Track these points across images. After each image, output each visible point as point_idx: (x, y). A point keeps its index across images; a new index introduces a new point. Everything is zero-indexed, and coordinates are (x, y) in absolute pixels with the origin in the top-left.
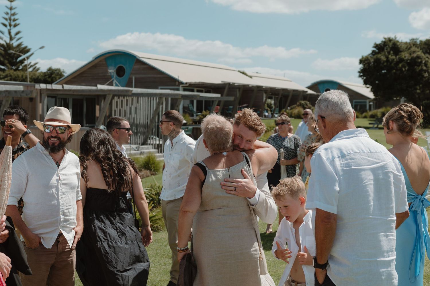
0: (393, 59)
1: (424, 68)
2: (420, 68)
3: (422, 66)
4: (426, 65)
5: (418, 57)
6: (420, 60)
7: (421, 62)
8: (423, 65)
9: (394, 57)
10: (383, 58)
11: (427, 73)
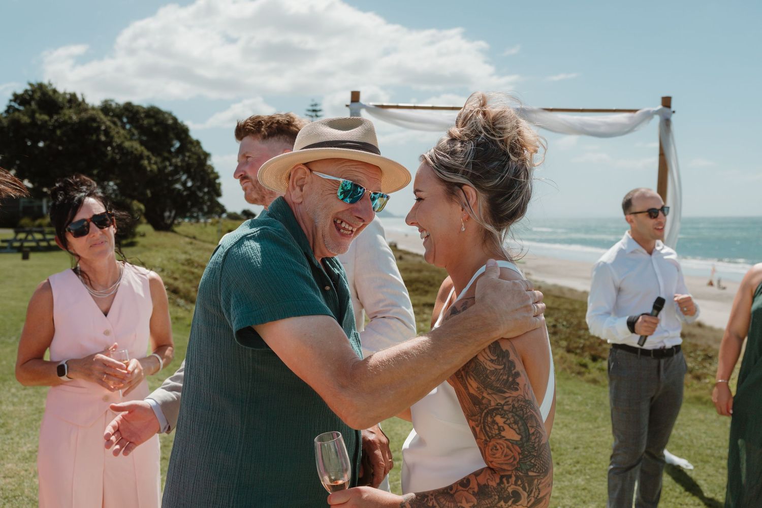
0: (46, 122)
1: (103, 138)
2: (94, 137)
3: (98, 136)
4: (107, 133)
5: (93, 119)
6: (95, 125)
7: (99, 128)
8: (102, 133)
9: (46, 117)
10: (25, 119)
11: (109, 148)
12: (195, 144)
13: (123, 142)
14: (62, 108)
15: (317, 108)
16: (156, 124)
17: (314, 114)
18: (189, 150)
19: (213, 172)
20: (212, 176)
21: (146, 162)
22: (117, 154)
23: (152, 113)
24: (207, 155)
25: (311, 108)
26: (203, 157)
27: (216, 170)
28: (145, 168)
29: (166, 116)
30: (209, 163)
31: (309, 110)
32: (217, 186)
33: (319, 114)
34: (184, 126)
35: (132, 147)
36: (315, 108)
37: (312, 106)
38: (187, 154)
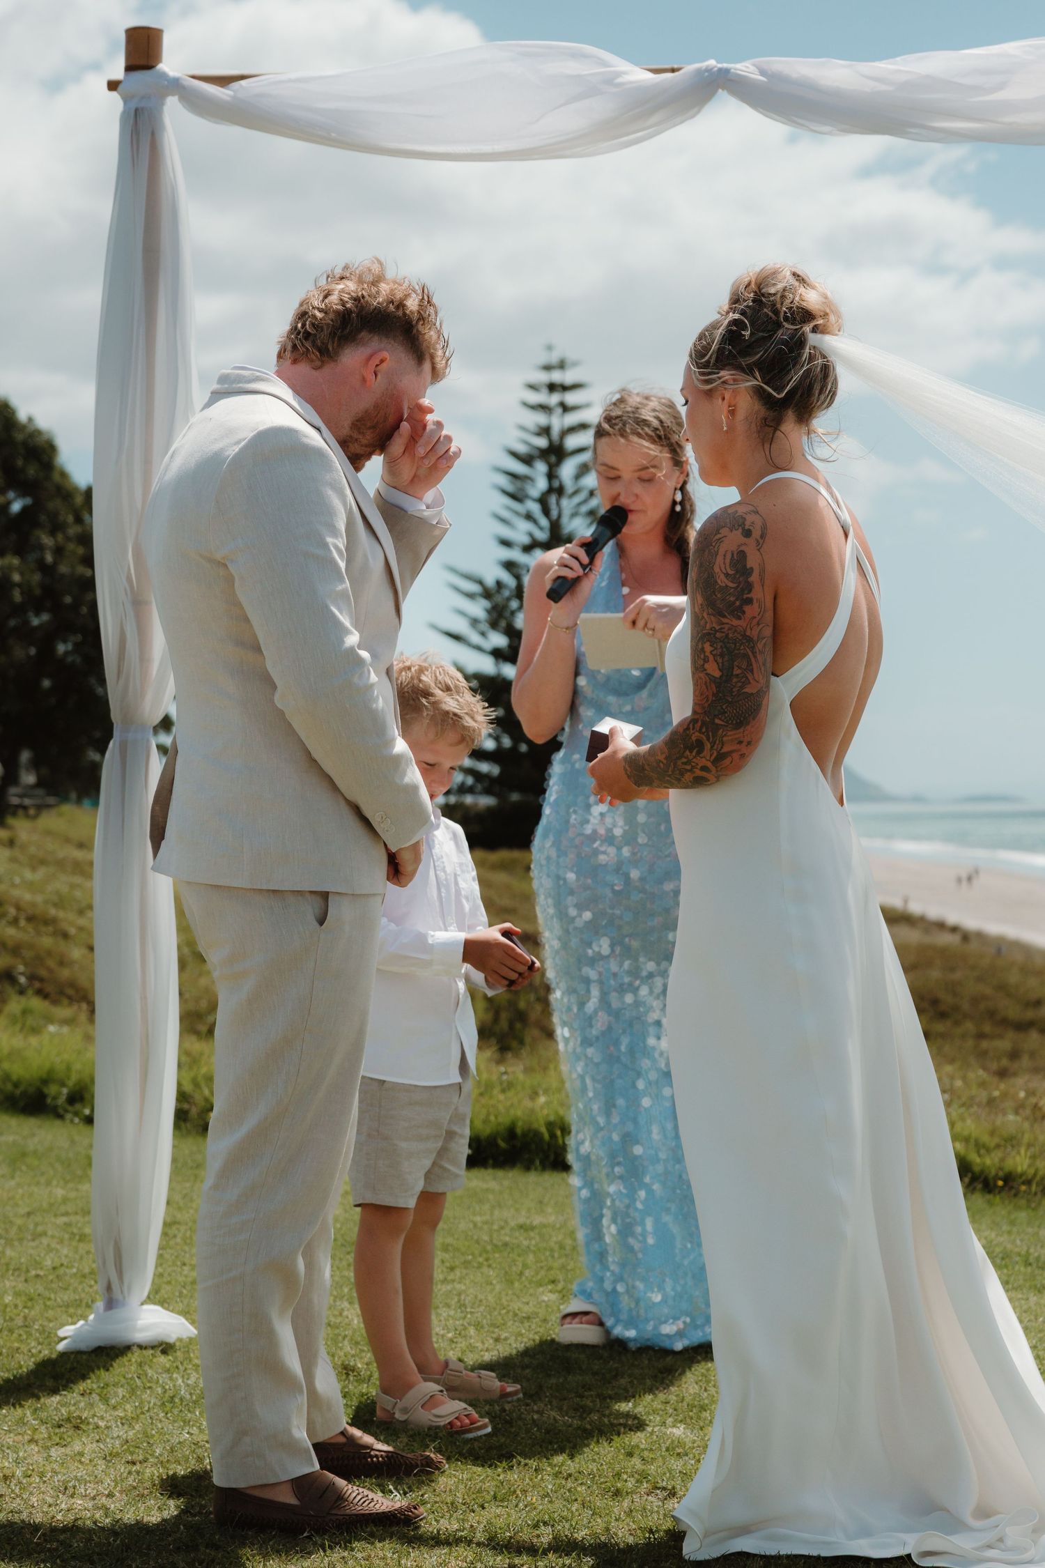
12: (80, 499)
15: (568, 377)
17: (554, 399)
18: (55, 528)
25: (544, 377)
31: (532, 387)
33: (571, 398)
34: (38, 432)
36: (556, 377)
37: (548, 368)
38: (47, 541)
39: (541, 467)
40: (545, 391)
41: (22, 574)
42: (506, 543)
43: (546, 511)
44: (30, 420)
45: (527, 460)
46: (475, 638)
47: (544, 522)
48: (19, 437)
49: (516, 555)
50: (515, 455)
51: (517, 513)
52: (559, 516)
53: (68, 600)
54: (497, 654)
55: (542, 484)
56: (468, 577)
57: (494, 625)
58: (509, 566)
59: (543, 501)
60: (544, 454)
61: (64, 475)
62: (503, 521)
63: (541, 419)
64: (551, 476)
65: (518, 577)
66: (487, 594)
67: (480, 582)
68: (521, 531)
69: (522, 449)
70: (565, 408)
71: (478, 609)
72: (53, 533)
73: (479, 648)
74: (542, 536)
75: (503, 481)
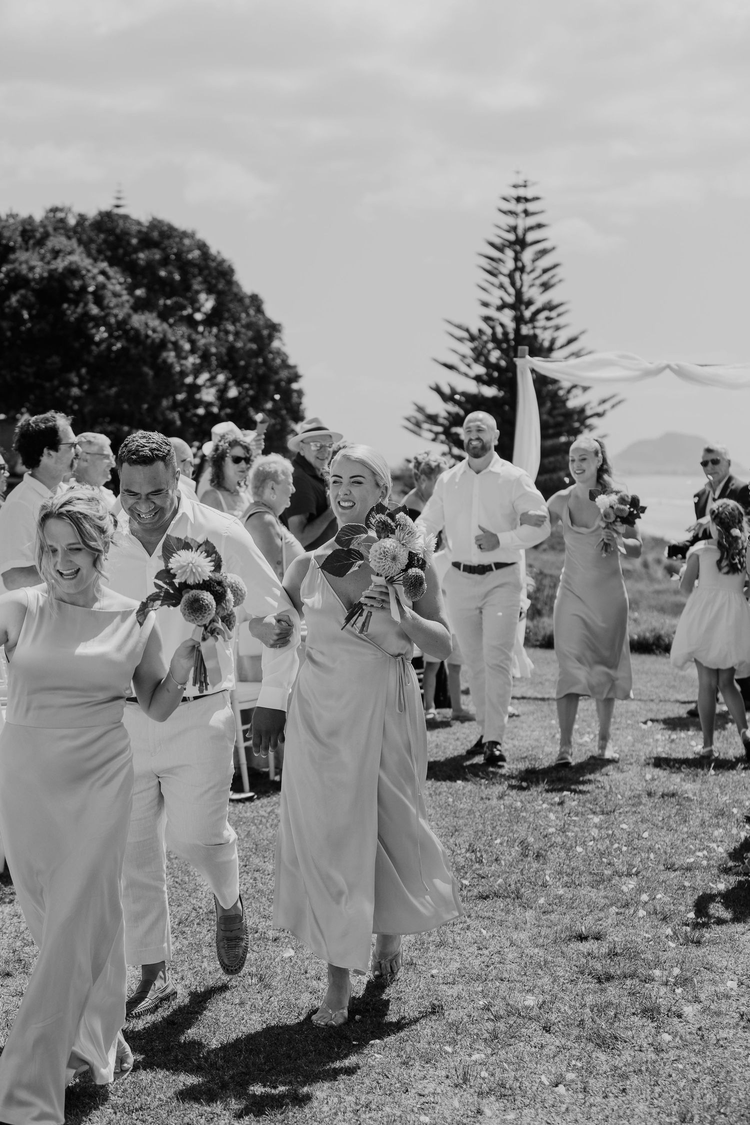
12: (247, 301)
13: (129, 316)
14: (13, 250)
15: (528, 193)
16: (165, 262)
17: (520, 208)
18: (235, 320)
19: (285, 365)
20: (284, 374)
21: (171, 356)
22: (118, 338)
23: (155, 234)
24: (274, 328)
25: (513, 193)
26: (265, 332)
27: (291, 362)
28: (171, 366)
29: (187, 242)
30: (276, 344)
31: (505, 199)
32: (295, 395)
33: (531, 207)
34: (223, 261)
35: (146, 324)
36: (522, 192)
37: (515, 186)
38: (231, 328)
39: (510, 254)
40: (514, 202)
41: (217, 348)
42: (486, 305)
43: (513, 284)
44: (219, 253)
45: (500, 249)
46: (463, 368)
47: (512, 290)
48: (213, 264)
49: (491, 312)
50: (492, 245)
51: (493, 284)
52: (522, 285)
53: (242, 363)
54: (478, 379)
55: (510, 265)
56: (459, 327)
57: (476, 360)
58: (487, 319)
59: (511, 276)
60: (511, 244)
61: (238, 285)
62: (484, 289)
63: (511, 221)
64: (516, 259)
65: (493, 328)
66: (472, 338)
67: (467, 330)
68: (495, 297)
69: (498, 241)
70: (526, 213)
71: (466, 348)
72: (234, 323)
73: (466, 375)
74: (510, 300)
75: (485, 263)
